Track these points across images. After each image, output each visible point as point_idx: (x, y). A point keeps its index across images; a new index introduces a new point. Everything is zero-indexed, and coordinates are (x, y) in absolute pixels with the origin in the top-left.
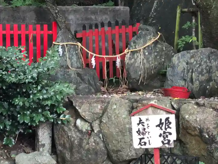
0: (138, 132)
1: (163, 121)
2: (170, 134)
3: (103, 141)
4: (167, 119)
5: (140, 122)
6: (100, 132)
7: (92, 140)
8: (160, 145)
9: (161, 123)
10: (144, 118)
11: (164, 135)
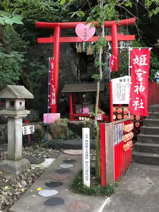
0: (24, 131)
1: (31, 127)
2: (33, 130)
3: (5, 137)
4: (32, 127)
5: (25, 128)
6: (4, 134)
7: (2, 137)
8: (30, 133)
9: (30, 128)
10: (25, 127)
11: (31, 131)
